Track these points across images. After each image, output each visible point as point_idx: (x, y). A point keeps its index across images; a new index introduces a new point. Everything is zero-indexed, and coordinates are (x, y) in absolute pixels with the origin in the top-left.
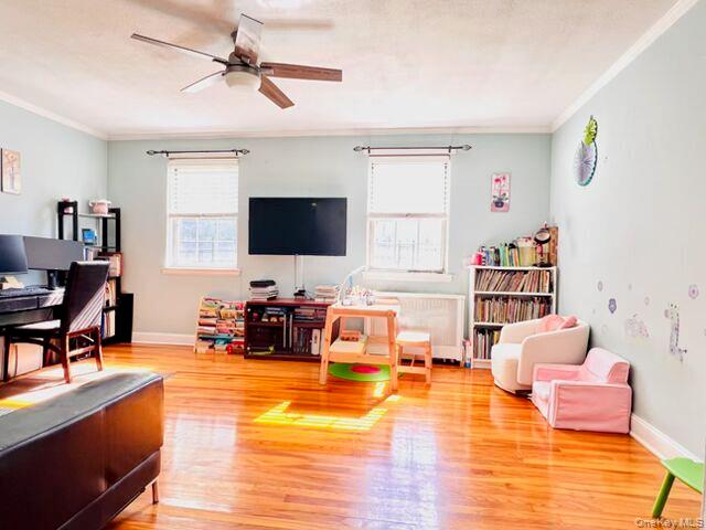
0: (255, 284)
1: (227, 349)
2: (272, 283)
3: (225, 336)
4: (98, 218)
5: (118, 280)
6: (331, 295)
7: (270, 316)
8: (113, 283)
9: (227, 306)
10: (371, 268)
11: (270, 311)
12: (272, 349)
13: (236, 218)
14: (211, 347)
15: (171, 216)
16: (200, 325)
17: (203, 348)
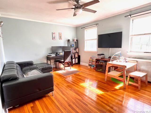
0: (98, 55)
1: (93, 68)
2: (104, 55)
3: (93, 65)
4: (75, 42)
5: (78, 53)
6: (116, 58)
7: (101, 62)
8: (77, 53)
9: (94, 59)
10: (131, 51)
11: (101, 61)
12: (101, 70)
13: (96, 40)
14: (91, 67)
15: (86, 40)
16: (89, 62)
17: (89, 67)
